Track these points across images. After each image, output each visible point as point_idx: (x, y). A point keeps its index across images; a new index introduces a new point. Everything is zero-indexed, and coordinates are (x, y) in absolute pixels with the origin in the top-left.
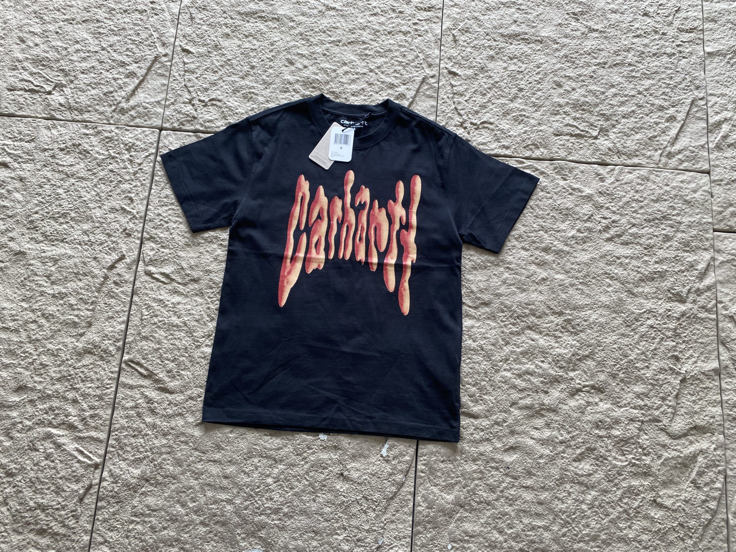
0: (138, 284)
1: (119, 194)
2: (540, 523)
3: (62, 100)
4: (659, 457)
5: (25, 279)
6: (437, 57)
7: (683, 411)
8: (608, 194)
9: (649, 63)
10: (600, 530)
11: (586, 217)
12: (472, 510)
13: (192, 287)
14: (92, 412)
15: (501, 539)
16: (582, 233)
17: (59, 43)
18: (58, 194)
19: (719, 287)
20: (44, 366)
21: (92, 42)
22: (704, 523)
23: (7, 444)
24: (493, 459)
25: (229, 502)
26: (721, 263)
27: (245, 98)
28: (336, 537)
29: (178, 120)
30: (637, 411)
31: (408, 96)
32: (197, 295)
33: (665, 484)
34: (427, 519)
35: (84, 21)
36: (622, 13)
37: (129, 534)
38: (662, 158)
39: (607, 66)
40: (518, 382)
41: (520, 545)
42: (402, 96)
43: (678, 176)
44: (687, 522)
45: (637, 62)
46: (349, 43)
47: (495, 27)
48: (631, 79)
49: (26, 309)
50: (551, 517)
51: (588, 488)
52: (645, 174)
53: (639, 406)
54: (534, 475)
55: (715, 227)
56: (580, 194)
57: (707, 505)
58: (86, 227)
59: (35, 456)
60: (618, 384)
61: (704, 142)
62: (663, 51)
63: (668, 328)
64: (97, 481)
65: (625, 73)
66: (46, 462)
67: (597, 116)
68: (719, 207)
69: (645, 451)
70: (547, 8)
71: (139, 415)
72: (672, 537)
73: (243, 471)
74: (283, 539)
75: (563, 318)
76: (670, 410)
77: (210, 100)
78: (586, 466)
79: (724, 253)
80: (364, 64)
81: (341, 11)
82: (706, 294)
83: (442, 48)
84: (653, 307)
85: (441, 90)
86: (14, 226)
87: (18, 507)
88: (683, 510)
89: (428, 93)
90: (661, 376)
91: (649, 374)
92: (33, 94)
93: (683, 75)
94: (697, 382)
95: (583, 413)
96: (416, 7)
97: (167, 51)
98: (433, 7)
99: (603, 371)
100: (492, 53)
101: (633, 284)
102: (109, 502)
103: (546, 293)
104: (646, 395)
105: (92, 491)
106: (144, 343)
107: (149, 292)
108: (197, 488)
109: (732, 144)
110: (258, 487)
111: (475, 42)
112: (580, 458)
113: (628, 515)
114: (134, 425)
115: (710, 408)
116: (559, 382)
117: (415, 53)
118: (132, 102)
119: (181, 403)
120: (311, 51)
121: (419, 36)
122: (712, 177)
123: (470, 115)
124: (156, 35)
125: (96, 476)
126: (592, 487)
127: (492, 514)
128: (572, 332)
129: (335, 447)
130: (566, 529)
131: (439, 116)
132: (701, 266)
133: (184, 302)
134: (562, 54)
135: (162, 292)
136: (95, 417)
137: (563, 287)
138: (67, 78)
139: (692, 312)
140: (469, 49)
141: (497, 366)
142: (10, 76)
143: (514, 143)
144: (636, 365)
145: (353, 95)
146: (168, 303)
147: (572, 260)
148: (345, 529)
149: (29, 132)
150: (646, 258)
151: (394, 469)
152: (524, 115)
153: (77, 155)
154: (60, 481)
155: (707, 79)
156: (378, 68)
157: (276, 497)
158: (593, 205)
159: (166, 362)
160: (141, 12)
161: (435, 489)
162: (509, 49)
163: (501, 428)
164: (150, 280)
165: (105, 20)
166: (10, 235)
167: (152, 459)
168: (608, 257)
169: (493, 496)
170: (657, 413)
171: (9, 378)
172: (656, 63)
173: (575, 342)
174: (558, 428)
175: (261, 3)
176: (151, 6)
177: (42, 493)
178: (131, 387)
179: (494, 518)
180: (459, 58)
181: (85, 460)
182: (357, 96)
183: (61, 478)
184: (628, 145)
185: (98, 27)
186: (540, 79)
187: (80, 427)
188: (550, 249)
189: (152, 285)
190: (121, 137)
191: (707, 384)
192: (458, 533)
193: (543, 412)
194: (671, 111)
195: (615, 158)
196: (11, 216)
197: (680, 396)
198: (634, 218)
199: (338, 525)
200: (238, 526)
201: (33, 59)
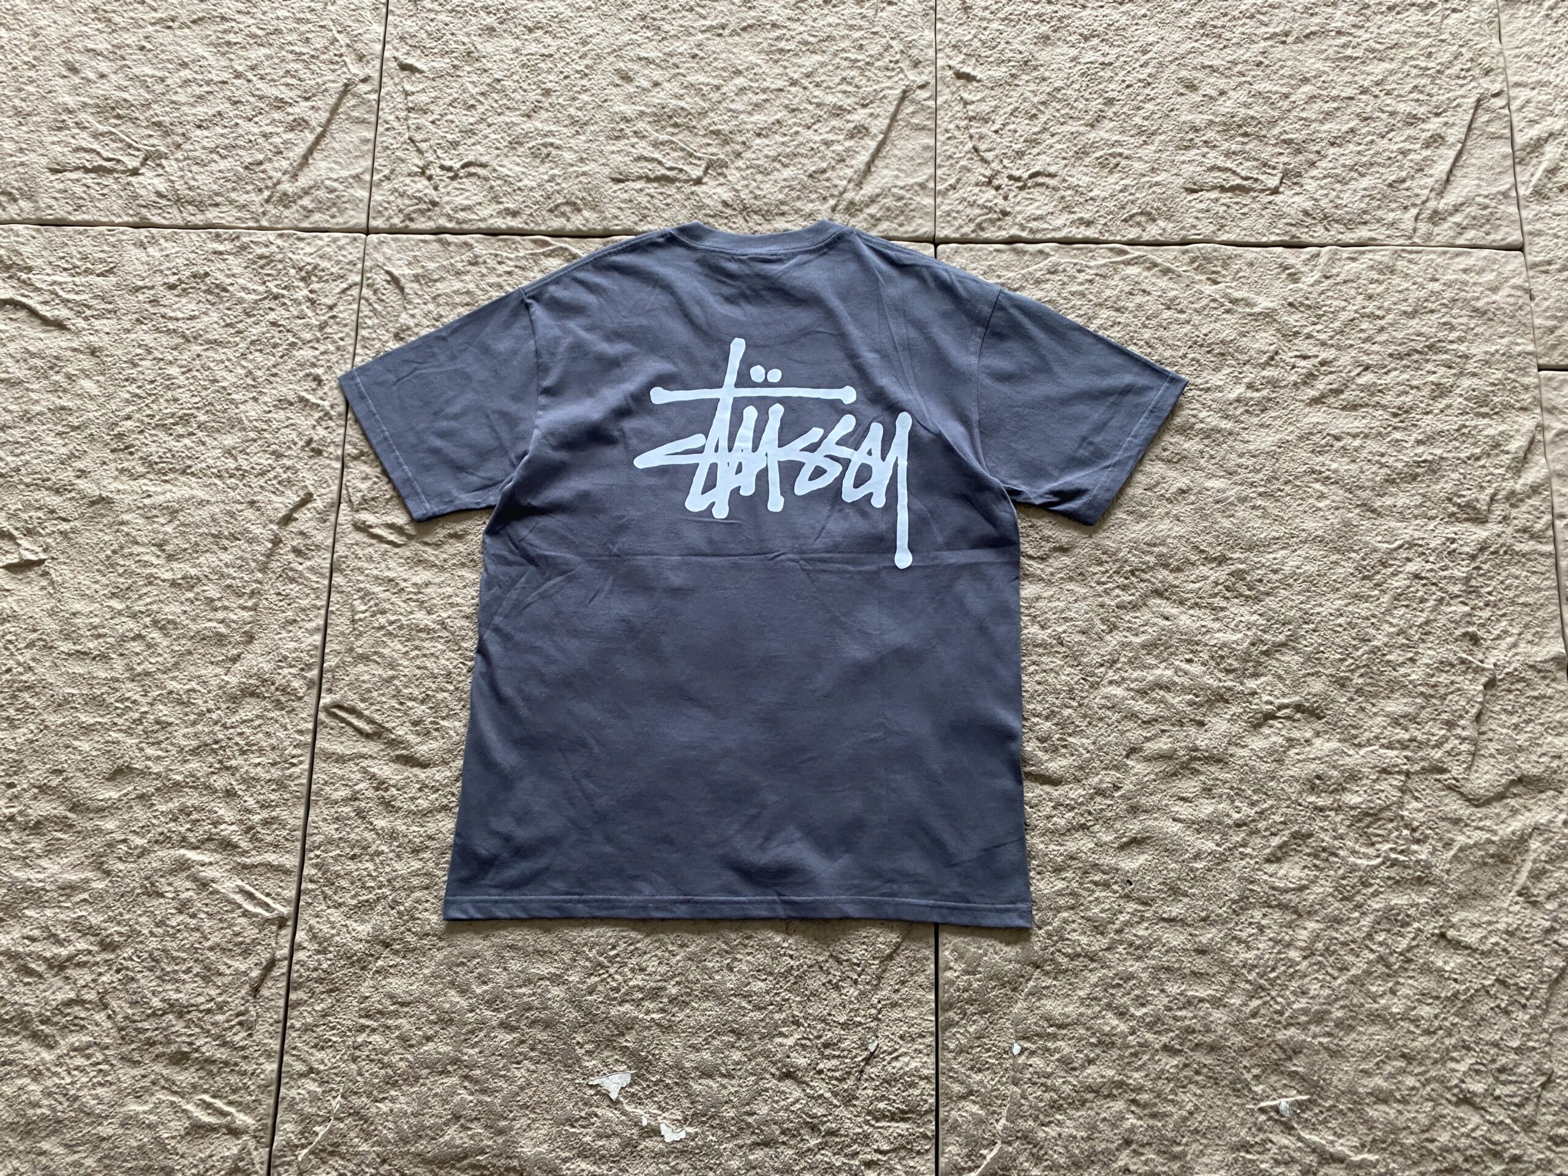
0: (341, 550)
1: (292, 370)
2: (1203, 992)
3: (161, 185)
4: (1448, 845)
5: (114, 552)
6: (930, 46)
7: (1492, 747)
8: (1309, 307)
9: (1380, 27)
10: (1330, 1001)
11: (1265, 358)
12: (1059, 972)
13: (452, 551)
14: (265, 814)
15: (1123, 1027)
16: (1257, 390)
17: (148, 70)
18: (169, 377)
19: (1556, 484)
20: (164, 725)
21: (214, 63)
22: (1550, 975)
23: (100, 885)
24: (1096, 866)
25: (556, 979)
26: (1557, 435)
27: (535, 156)
28: (780, 1040)
29: (400, 211)
30: (1395, 753)
31: (874, 131)
32: (463, 565)
33: (1461, 900)
34: (966, 995)
35: (194, 22)
37: (358, 1053)
38: (1420, 225)
39: (1290, 39)
40: (1138, 705)
41: (1164, 1039)
42: (860, 131)
43: (1457, 260)
44: (1514, 975)
45: (1354, 26)
46: (744, 29)
48: (1343, 64)
49: (120, 613)
50: (1225, 979)
51: (1300, 916)
52: (1386, 259)
53: (1398, 742)
54: (1185, 895)
55: (1541, 362)
56: (1248, 310)
57: (1555, 938)
58: (229, 441)
59: (158, 907)
60: (1351, 699)
61: (1508, 186)
63: (1451, 577)
64: (286, 951)
65: (1331, 51)
66: (180, 918)
67: (1275, 145)
68: (1548, 318)
69: (1417, 835)
71: (360, 814)
72: (1483, 1008)
74: (671, 1049)
75: (1227, 569)
76: (1464, 747)
77: (463, 167)
78: (1292, 872)
79: (1563, 413)
80: (778, 70)
82: (1530, 502)
83: (939, 25)
84: (1417, 534)
85: (941, 113)
86: (85, 447)
87: (130, 1011)
88: (1505, 950)
89: (915, 121)
90: (1443, 678)
91: (1416, 674)
92: (101, 177)
93: (1455, 48)
94: (1519, 686)
95: (1280, 761)
97: (368, 71)
99: (1317, 674)
100: (1044, 28)
101: (1373, 489)
102: (313, 993)
103: (1188, 520)
104: (1414, 719)
105: (276, 972)
106: (361, 668)
107: (366, 565)
108: (488, 954)
110: (614, 948)
111: (1007, 9)
112: (1279, 854)
113: (1388, 966)
114: (353, 836)
115: (1550, 738)
116: (1227, 701)
117: (884, 41)
118: (303, 181)
119: (446, 786)
120: (667, 50)
121: (890, 3)
122: (1530, 258)
123: (1006, 162)
124: (343, 39)
125: (282, 941)
127: (1100, 979)
128: (1247, 597)
130: (1259, 1002)
131: (941, 166)
132: (1517, 444)
133: (437, 580)
134: (1193, 21)
135: (392, 564)
136: (271, 823)
137: (1225, 505)
138: (169, 140)
139: (1501, 541)
141: (1093, 675)
142: (53, 143)
143: (1102, 213)
144: (1388, 657)
145: (759, 135)
146: (404, 584)
147: (1240, 447)
148: (798, 1024)
149: (102, 255)
150: (1397, 435)
152: (1120, 155)
153: (202, 296)
154: (210, 954)
155: (1507, 53)
156: (808, 76)
157: (652, 965)
158: (1278, 330)
159: (410, 704)
162: (1080, 19)
163: (1109, 802)
164: (366, 539)
165: (237, 16)
166: (79, 465)
167: (394, 901)
169: (1101, 942)
170: (1437, 754)
171: (94, 753)
172: (1396, 26)
173: (1255, 617)
174: (1229, 796)
177: (177, 981)
178: (341, 759)
179: (1106, 986)
180: (976, 43)
181: (259, 910)
182: (766, 137)
183: (211, 949)
184: (1344, 202)
185: (225, 32)
186: (1150, 75)
187: (244, 845)
188: (1191, 427)
189: (370, 549)
190: (290, 255)
191: (1542, 689)
192: (1032, 1020)
193: (1196, 765)
194: (1434, 125)
195: (1320, 230)
196: (78, 428)
197: (1484, 718)
198: (1367, 353)
199: (784, 1015)
200: (577, 1026)
201: (98, 106)
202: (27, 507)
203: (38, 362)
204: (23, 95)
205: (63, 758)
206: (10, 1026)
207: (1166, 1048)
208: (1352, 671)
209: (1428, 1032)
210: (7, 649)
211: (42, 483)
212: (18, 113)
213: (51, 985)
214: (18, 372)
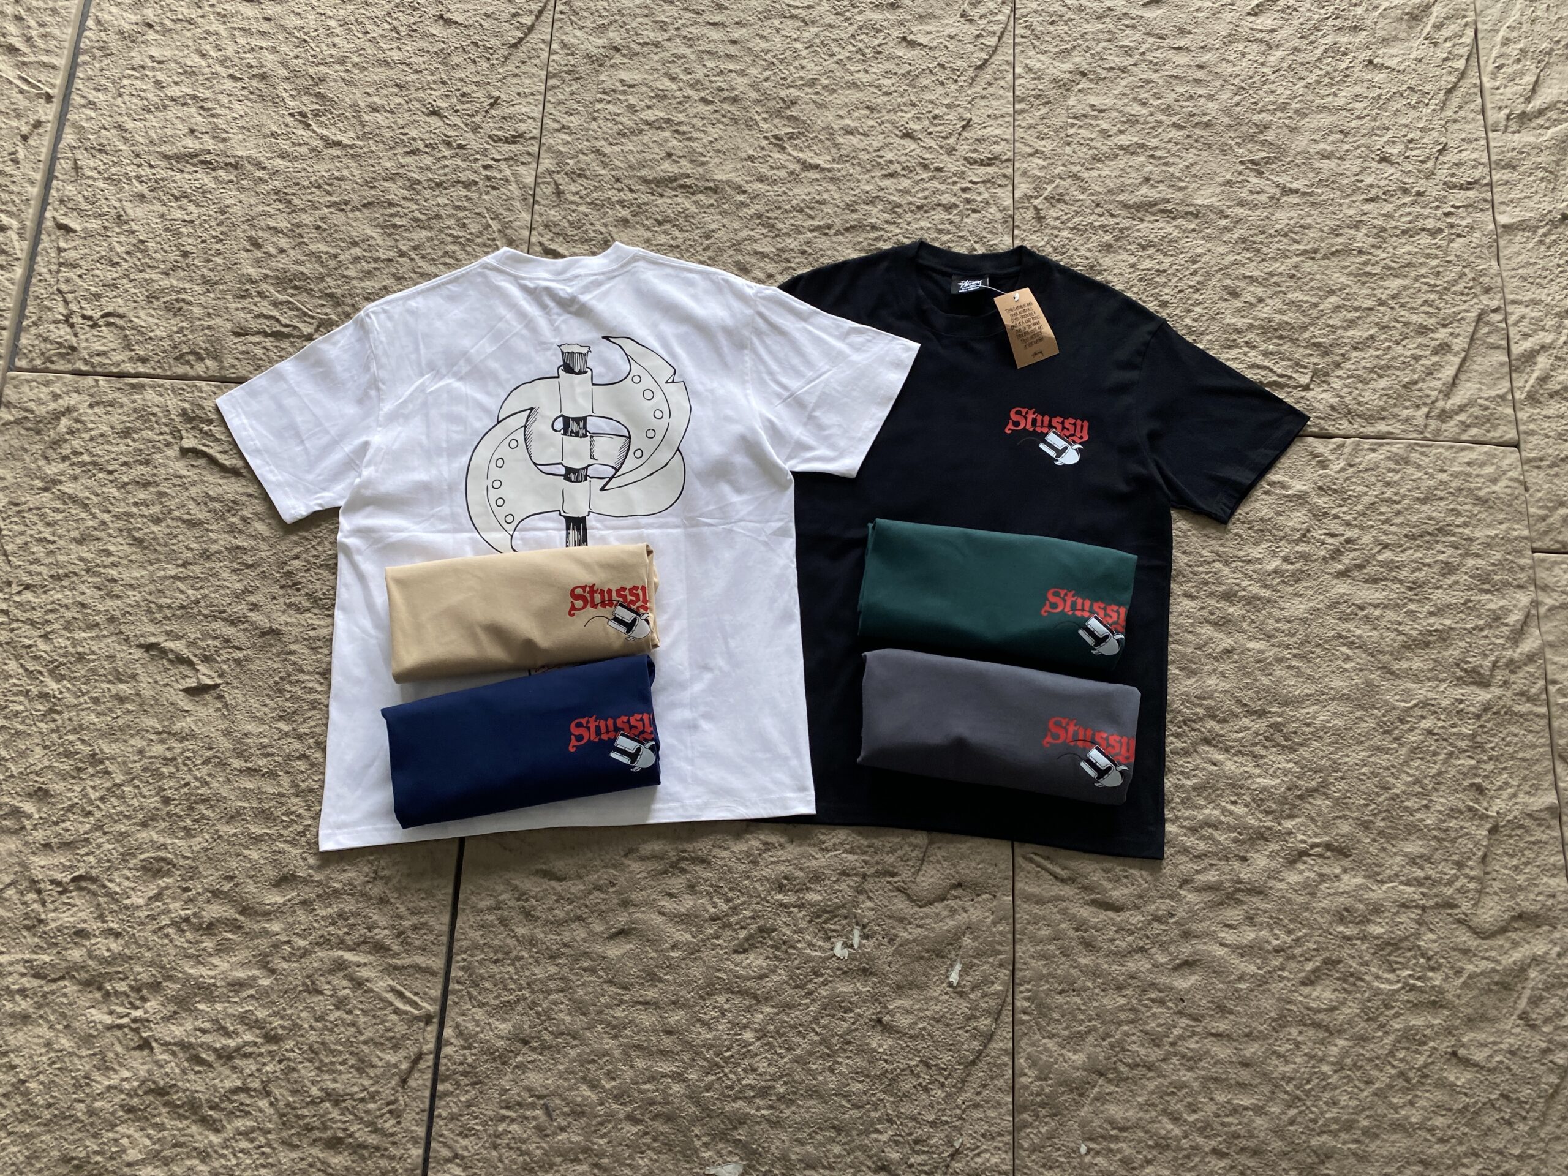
2: (1246, 1101)
4: (1459, 972)
5: (282, 679)
7: (1496, 885)
8: (1336, 491)
9: (1395, 248)
10: (1358, 1111)
11: (1297, 535)
12: (1120, 1080)
14: (414, 920)
15: (1177, 1131)
16: (1292, 563)
17: (323, 247)
19: (1549, 654)
21: (381, 243)
22: (1546, 1091)
23: (265, 982)
24: (1153, 985)
25: (678, 1077)
26: (1549, 610)
28: (875, 1136)
30: (1413, 889)
33: (1470, 1022)
34: (1038, 1099)
35: (364, 206)
36: (1341, 158)
37: (499, 1141)
38: (1430, 421)
39: (1318, 256)
40: (1191, 841)
41: (1213, 1143)
43: (1462, 454)
44: (1516, 1091)
45: (1373, 246)
46: (847, 230)
47: (1110, 191)
48: (1364, 279)
49: (286, 734)
50: (1266, 1089)
51: (1331, 1034)
52: (1401, 452)
53: (1416, 879)
54: (1231, 1012)
55: (1535, 545)
57: (1551, 1058)
59: (318, 1004)
60: (1374, 840)
61: (1505, 390)
62: (1420, 225)
63: (1460, 734)
64: (430, 1046)
65: (1353, 268)
66: (338, 1014)
67: (1306, 347)
68: (1540, 508)
69: (1432, 963)
70: (1204, 154)
71: (503, 921)
72: (1489, 1120)
73: (699, 1020)
74: (778, 1142)
75: (1266, 722)
76: (1472, 885)
78: (1324, 994)
79: (1554, 591)
81: (830, 170)
82: (1527, 669)
83: (1016, 232)
84: (1430, 695)
86: (257, 583)
87: (290, 1099)
88: (1509, 1068)
90: (1453, 824)
91: (1430, 819)
92: (278, 340)
93: (1459, 269)
94: (1519, 832)
95: (1313, 894)
96: (965, 159)
98: (996, 158)
99: (1345, 817)
100: (1107, 238)
101: (1392, 654)
102: (458, 1084)
103: (1232, 676)
104: (1428, 859)
105: (422, 1065)
108: (617, 1053)
109: (1557, 392)
110: (729, 1049)
111: (1076, 220)
112: (1313, 978)
113: (1408, 1080)
114: (496, 942)
115: (1545, 879)
116: (1266, 840)
117: (969, 244)
119: (580, 898)
120: (779, 246)
121: (974, 211)
122: (1524, 454)
124: (495, 226)
125: (430, 1036)
126: (1339, 1031)
127: (1157, 1087)
128: (1284, 747)
129: (864, 970)
130: (1295, 1111)
132: (1514, 618)
134: (1235, 236)
136: (420, 929)
137: (1264, 665)
138: (340, 310)
139: (1502, 703)
140: (1065, 233)
142: (237, 309)
144: (1406, 804)
147: (1277, 613)
148: (891, 1121)
150: (1412, 607)
151: (976, 1009)
154: (364, 1047)
155: (1504, 274)
157: (762, 1066)
158: (1309, 511)
160: (467, 185)
161: (1050, 1044)
162: (1139, 230)
163: (1164, 927)
165: (403, 202)
166: (252, 599)
167: (533, 1002)
168: (1343, 607)
169: (1157, 1054)
170: (1449, 891)
171: (262, 861)
172: (1408, 248)
173: (1291, 765)
174: (1269, 925)
175: (683, 162)
176: (484, 173)
177: (334, 1072)
179: (1162, 1093)
180: (1049, 249)
181: (408, 1008)
183: (365, 1043)
184: (1365, 400)
185: (392, 215)
186: (1199, 283)
187: (395, 947)
188: (1235, 595)
191: (1539, 835)
192: (1096, 1122)
193: (1239, 896)
194: (1442, 334)
195: (1345, 423)
196: (252, 566)
197: (1489, 859)
198: (1385, 533)
199: (878, 1114)
200: (695, 1120)
201: (277, 278)
202: (205, 636)
203: (218, 506)
204: (211, 265)
205: (235, 865)
206: (181, 1111)
207: (1215, 1151)
208: (1375, 815)
209: (1441, 1141)
210: (185, 765)
211: (219, 615)
212: (206, 281)
213: (220, 1074)
214: (199, 513)
